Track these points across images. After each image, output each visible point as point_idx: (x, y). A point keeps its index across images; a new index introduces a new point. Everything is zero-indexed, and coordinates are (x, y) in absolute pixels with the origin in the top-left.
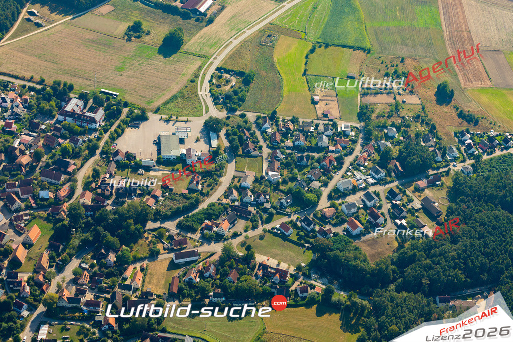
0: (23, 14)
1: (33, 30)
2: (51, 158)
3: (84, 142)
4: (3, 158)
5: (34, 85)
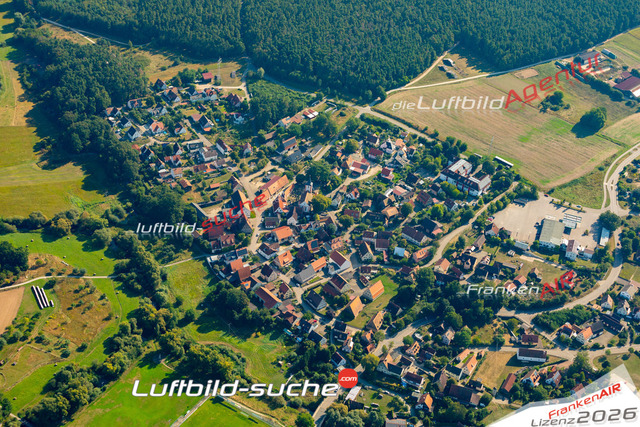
0: (439, 61)
1: (443, 81)
2: (419, 216)
3: (460, 207)
4: (370, 205)
5: (426, 137)
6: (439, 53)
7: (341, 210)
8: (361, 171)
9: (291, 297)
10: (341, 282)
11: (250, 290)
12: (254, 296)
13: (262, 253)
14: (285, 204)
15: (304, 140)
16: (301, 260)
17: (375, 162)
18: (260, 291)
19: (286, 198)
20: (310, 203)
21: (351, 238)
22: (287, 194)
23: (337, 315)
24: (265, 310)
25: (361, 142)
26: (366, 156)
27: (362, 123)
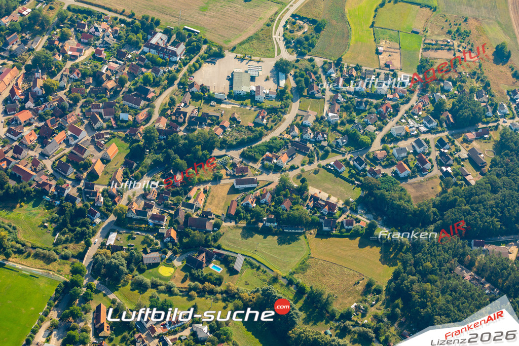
2: (133, 85)
3: (165, 72)
4: (91, 81)
5: (125, 18)
7: (68, 89)
8: (77, 54)
9: (43, 169)
10: (82, 150)
11: (7, 169)
12: (11, 173)
13: (10, 136)
14: (20, 92)
15: (24, 35)
16: (44, 137)
17: (88, 44)
18: (16, 168)
19: (20, 87)
20: (41, 87)
21: (82, 111)
22: (20, 82)
23: (84, 177)
24: (24, 183)
25: (73, 29)
26: (79, 41)
27: (70, 14)
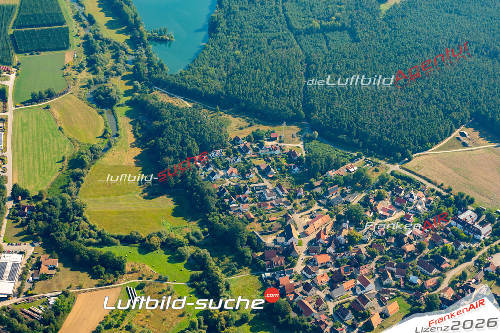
0: (456, 133)
1: (459, 148)
2: (432, 253)
3: (465, 247)
4: (393, 241)
5: (442, 191)
6: (457, 127)
7: (369, 244)
8: (387, 214)
9: (325, 309)
10: (365, 300)
11: (293, 301)
12: (296, 306)
13: (305, 274)
14: (326, 237)
15: (345, 188)
16: (335, 281)
17: (400, 208)
18: (301, 302)
19: (327, 232)
20: (345, 237)
21: (376, 266)
22: (328, 229)
23: (360, 326)
24: (304, 317)
25: (390, 192)
26: (393, 204)
27: (392, 178)
